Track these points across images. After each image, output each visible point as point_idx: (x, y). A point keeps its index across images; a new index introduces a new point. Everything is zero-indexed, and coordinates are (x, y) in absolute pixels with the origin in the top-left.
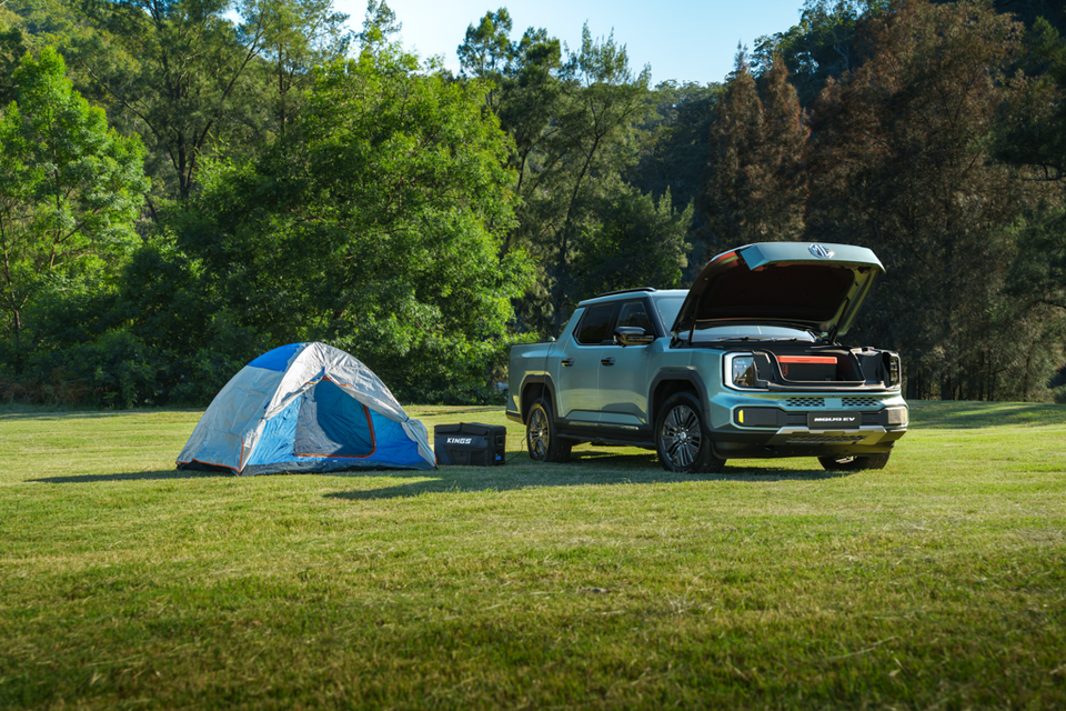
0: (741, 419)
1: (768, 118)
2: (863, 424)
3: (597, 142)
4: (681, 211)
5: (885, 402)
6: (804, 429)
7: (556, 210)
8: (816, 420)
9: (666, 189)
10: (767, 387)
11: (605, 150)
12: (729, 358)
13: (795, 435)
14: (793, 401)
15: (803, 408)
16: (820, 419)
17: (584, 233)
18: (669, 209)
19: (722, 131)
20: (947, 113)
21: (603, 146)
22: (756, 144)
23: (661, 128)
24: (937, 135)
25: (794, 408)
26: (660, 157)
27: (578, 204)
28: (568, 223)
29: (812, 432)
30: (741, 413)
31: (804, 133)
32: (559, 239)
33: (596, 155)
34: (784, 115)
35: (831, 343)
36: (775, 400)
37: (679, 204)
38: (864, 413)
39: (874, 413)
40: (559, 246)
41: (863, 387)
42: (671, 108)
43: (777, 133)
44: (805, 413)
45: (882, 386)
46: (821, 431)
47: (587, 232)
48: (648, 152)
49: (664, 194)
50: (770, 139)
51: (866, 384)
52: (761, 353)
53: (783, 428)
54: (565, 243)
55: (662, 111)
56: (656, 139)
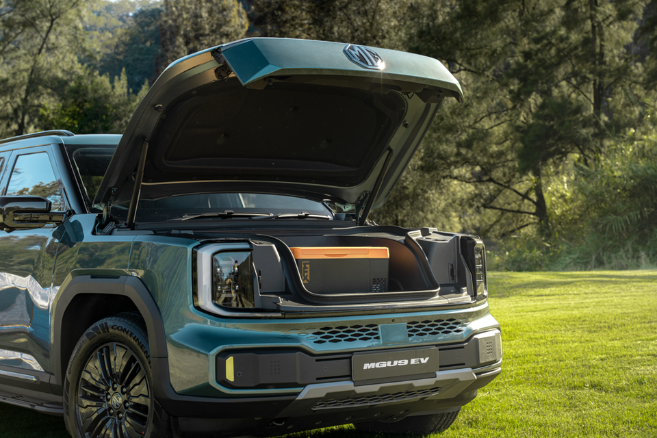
0: (230, 375)
1: (210, 12)
2: (443, 367)
3: (52, 24)
4: (136, 92)
5: (474, 325)
6: (345, 386)
7: (13, 87)
8: (366, 366)
9: (121, 70)
10: (278, 310)
11: (61, 33)
12: (205, 255)
13: (330, 397)
14: (326, 333)
15: (343, 346)
16: (373, 365)
17: (41, 111)
18: (125, 90)
19: (170, 22)
20: (366, 13)
21: (59, 29)
22: (202, 35)
23: (119, 31)
24: (359, 33)
25: (328, 347)
26: (119, 54)
27: (35, 82)
28: (25, 100)
29: (360, 389)
30: (230, 363)
31: (243, 27)
32: (17, 117)
33: (52, 37)
34: (224, 10)
35: (362, 222)
36: (293, 334)
37: (134, 87)
38: (443, 347)
39: (457, 346)
40: (17, 122)
41: (437, 300)
42: (128, 16)
43: (220, 26)
44: (348, 356)
45: (465, 297)
46: (375, 388)
47: (45, 109)
48: (109, 51)
49: (119, 76)
50: (213, 31)
51: (441, 293)
52: (265, 244)
53: (309, 388)
54: (23, 119)
55: (121, 19)
56: (116, 40)
